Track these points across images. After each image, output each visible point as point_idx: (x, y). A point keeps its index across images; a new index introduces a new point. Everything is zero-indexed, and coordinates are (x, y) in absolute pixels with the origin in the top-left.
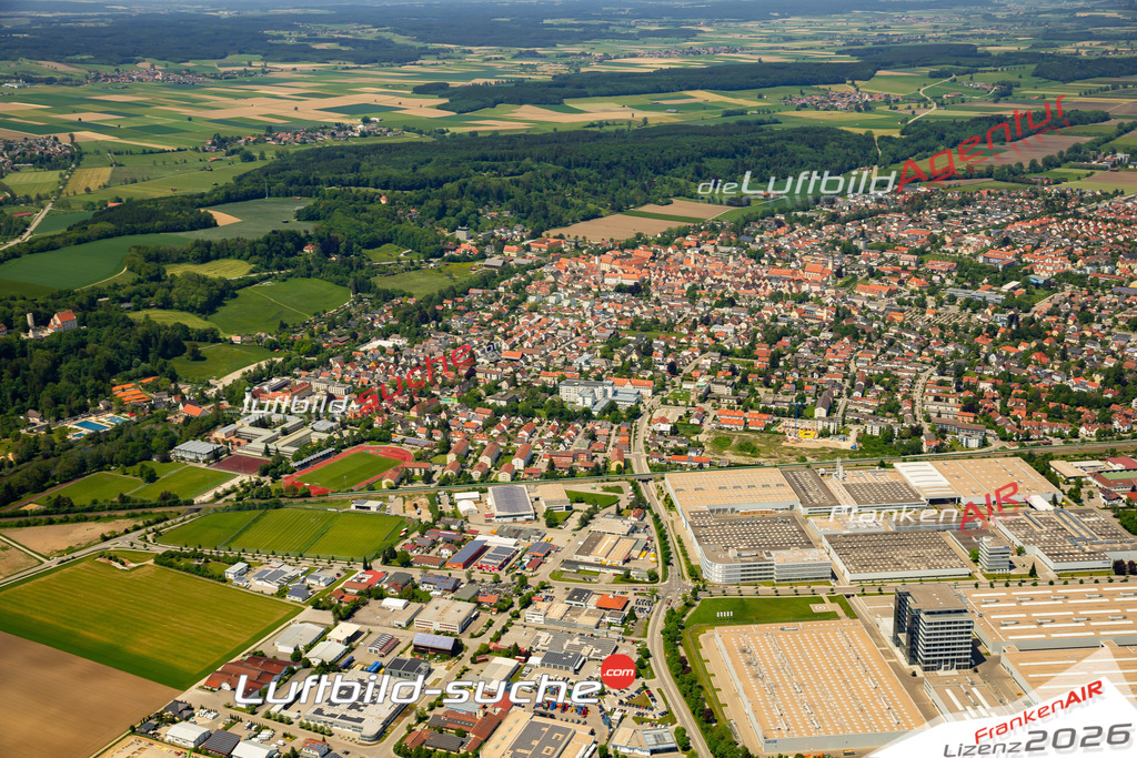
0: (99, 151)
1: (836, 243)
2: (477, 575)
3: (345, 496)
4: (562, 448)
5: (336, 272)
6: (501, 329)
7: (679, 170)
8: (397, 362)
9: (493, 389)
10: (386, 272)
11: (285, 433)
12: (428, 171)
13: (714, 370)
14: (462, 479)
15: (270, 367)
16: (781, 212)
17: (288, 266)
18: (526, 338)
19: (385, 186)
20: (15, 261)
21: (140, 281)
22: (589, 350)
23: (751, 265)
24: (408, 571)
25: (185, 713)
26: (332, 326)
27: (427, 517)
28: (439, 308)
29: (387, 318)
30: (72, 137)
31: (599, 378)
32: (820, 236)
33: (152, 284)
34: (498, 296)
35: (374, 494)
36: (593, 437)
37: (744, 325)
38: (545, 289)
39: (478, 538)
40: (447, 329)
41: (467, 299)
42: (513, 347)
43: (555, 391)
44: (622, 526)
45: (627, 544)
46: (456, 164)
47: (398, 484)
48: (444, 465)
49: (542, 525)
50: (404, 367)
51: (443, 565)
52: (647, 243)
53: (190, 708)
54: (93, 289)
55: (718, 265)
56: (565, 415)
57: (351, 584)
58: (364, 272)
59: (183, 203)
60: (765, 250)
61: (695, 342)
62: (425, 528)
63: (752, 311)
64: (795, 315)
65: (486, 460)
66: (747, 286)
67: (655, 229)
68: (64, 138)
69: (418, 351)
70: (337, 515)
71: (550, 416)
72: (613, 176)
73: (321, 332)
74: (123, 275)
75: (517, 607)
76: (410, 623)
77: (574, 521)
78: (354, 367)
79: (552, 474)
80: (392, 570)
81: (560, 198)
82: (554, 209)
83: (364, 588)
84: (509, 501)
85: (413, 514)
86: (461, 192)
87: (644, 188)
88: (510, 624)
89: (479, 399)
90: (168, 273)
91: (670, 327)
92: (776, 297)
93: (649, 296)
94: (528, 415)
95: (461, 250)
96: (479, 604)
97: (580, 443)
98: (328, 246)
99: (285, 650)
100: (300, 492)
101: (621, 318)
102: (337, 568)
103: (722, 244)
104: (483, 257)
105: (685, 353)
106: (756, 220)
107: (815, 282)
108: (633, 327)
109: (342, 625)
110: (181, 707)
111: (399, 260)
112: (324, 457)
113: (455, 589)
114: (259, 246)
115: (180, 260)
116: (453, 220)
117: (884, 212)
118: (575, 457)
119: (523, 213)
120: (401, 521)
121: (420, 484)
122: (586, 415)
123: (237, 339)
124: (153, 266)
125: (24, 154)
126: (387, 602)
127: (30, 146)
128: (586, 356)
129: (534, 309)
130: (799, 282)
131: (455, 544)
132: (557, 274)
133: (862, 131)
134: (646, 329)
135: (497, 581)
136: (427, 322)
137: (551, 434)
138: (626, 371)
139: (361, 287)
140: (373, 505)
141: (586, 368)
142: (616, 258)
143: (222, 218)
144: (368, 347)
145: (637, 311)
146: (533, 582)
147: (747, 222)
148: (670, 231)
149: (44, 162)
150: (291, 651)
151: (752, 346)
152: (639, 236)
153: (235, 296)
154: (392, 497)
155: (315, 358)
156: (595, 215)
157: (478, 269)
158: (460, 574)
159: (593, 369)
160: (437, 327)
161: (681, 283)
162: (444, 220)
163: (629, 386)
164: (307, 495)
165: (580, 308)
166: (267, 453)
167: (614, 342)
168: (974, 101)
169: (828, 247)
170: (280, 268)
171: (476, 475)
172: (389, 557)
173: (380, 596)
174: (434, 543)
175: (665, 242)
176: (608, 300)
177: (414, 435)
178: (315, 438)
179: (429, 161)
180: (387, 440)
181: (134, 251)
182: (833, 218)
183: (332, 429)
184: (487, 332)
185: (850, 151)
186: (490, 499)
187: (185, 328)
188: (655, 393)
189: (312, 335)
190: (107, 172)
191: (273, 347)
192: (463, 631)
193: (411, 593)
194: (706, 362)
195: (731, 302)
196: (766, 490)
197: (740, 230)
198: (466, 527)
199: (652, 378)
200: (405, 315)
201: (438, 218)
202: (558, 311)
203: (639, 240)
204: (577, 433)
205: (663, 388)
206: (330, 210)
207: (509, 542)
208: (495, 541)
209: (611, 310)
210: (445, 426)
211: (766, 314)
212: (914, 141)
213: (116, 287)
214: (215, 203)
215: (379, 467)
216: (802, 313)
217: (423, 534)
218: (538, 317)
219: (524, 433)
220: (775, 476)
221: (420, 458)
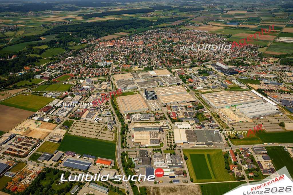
0: (22, 28)
1: (145, 38)
2: (83, 92)
3: (62, 82)
4: (98, 72)
5: (62, 46)
6: (89, 54)
7: (121, 27)
8: (72, 61)
9: (87, 64)
10: (71, 46)
11: (53, 73)
12: (79, 29)
13: (123, 58)
14: (82, 78)
15: (51, 63)
16: (137, 34)
17: (54, 46)
18: (93, 55)
19: (71, 32)
20: (6, 47)
21: (28, 50)
22: (103, 57)
23: (131, 42)
24: (72, 92)
25: (36, 115)
26: (61, 55)
27: (75, 84)
28: (79, 51)
29: (71, 53)
30: (17, 26)
31: (105, 61)
32: (143, 37)
33: (30, 49)
34: (89, 49)
35: (67, 81)
36: (103, 70)
37: (129, 52)
38: (97, 47)
39: (83, 87)
40: (81, 55)
41: (84, 50)
42: (91, 57)
43: (97, 63)
44: (106, 83)
45: (107, 86)
46: (83, 28)
47: (71, 80)
48: (78, 76)
49: (94, 84)
50: (73, 61)
51: (77, 91)
52: (115, 39)
53: (37, 114)
54: (20, 51)
55: (126, 42)
56: (99, 67)
57: (63, 95)
58: (67, 46)
59: (36, 36)
60: (134, 40)
61: (121, 55)
62: (75, 86)
63: (130, 49)
64: (137, 50)
65: (85, 75)
66: (130, 45)
67: (116, 37)
68: (15, 26)
69: (76, 59)
70: (61, 85)
71: (96, 67)
72: (110, 28)
73: (60, 56)
74: (25, 49)
75: (89, 96)
76: (72, 100)
77: (99, 83)
78: (65, 62)
79: (96, 76)
80: (69, 92)
81: (101, 33)
82: (100, 34)
83: (64, 95)
84: (89, 81)
85: (73, 84)
86: (84, 32)
87: (115, 30)
88: (87, 99)
89: (85, 65)
90: (33, 48)
91: (117, 52)
92: (134, 47)
93: (114, 48)
94: (93, 67)
95: (84, 42)
96: (83, 96)
97: (101, 71)
98: (61, 42)
99: (52, 105)
100: (55, 81)
101: (109, 51)
102: (61, 93)
103: (127, 39)
104: (87, 43)
105: (119, 56)
106: (133, 35)
107: (141, 44)
108: (111, 53)
109: (61, 101)
110: (35, 114)
111: (73, 44)
112: (59, 76)
113: (79, 94)
114: (49, 43)
115: (35, 46)
116: (83, 37)
117: (153, 33)
118: (100, 73)
119: (94, 35)
120: (71, 85)
121: (75, 79)
122: (102, 67)
123: (45, 58)
124: (30, 47)
125: (8, 29)
126: (68, 97)
127: (9, 27)
128: (103, 58)
129: (95, 51)
130: (138, 44)
131: (79, 88)
132: (99, 45)
133: (151, 20)
134: (113, 53)
135: (86, 93)
136: (77, 54)
137: (96, 70)
138: (109, 60)
139: (67, 49)
140: (67, 83)
141: (103, 60)
142: (109, 42)
143: (42, 38)
144: (67, 58)
145: (112, 50)
146: (91, 92)
147: (131, 35)
148: (118, 37)
149: (12, 30)
150: (53, 105)
151: (130, 55)
152: (113, 38)
153: (45, 51)
154: (70, 81)
155: (59, 61)
156: (107, 35)
157: (87, 45)
158: (80, 92)
159: (104, 60)
160: (79, 55)
161: (119, 45)
162: (81, 37)
163: (109, 62)
164: (56, 82)
165: (103, 50)
166: (50, 76)
167: (108, 55)
168: (169, 15)
169: (143, 39)
170: (53, 46)
171: (83, 77)
172: (69, 90)
173: (67, 96)
174: (76, 88)
175: (118, 39)
176: (108, 49)
177: (74, 72)
178: (58, 73)
179: (79, 27)
180: (70, 73)
181: (27, 45)
182: (145, 34)
183: (61, 72)
184: (87, 55)
185: (149, 23)
186: (86, 81)
187: (36, 57)
188: (113, 63)
189: (58, 57)
190: (23, 32)
191: (51, 59)
192: (80, 100)
193: (72, 95)
194: (122, 58)
195: (127, 48)
196: (129, 76)
197: (130, 36)
198: (81, 85)
199: (113, 61)
200: (74, 53)
201: (80, 37)
202: (99, 51)
203: (114, 39)
204: (100, 70)
205: (115, 62)
206: (61, 36)
207: (88, 87)
208: (86, 87)
209: (108, 50)
210: (79, 70)
211: (132, 50)
212: (159, 22)
213: (24, 51)
214: (42, 36)
215: (68, 77)
216: (138, 49)
217: (75, 87)
218: (96, 52)
219: (92, 70)
220: (130, 74)
221: (75, 75)
